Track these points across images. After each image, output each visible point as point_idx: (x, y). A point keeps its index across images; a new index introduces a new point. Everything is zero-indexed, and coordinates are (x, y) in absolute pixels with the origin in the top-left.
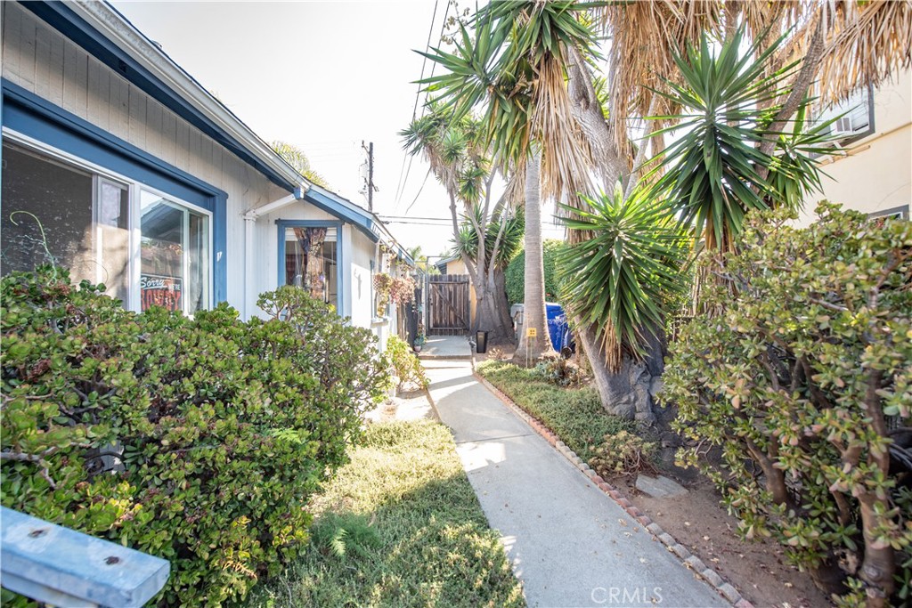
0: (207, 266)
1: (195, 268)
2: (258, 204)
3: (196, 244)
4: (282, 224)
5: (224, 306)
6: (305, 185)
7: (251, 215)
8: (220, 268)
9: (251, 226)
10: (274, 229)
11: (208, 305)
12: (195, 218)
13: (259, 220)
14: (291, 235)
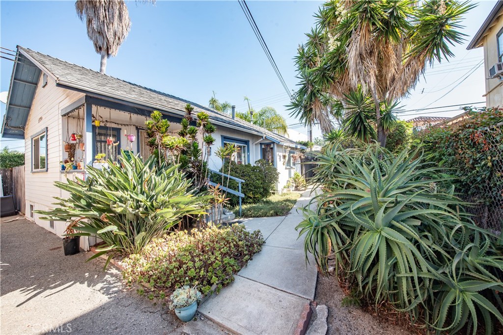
0: (246, 156)
1: (244, 157)
2: (255, 141)
3: (244, 152)
4: (261, 144)
5: (249, 164)
6: (264, 136)
7: (254, 144)
8: (248, 156)
9: (254, 146)
10: (260, 145)
11: (247, 164)
12: (244, 147)
13: (256, 144)
14: (263, 147)
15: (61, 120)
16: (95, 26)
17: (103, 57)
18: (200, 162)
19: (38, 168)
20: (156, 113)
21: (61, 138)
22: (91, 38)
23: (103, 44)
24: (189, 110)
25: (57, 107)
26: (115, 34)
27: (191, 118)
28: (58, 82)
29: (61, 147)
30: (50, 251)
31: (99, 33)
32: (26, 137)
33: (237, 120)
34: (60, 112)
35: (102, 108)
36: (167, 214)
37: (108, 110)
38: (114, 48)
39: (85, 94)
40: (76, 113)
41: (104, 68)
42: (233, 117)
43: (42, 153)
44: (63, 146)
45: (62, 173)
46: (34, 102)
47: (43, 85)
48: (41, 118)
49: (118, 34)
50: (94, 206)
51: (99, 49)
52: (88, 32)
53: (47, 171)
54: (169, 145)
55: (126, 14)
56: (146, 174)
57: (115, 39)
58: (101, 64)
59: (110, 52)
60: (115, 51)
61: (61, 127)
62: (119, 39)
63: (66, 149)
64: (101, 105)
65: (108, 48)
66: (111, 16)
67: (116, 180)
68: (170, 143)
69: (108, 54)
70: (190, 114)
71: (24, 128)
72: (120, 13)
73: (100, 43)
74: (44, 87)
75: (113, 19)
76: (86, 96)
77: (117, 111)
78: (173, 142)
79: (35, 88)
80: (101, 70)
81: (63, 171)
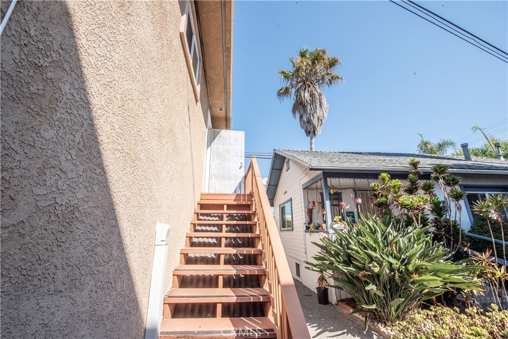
15: (302, 192)
16: (305, 120)
17: (311, 139)
18: (447, 221)
19: (285, 227)
20: (384, 175)
21: (303, 205)
22: (303, 128)
23: (311, 129)
24: (415, 165)
25: (298, 183)
26: (318, 119)
27: (419, 173)
28: (310, 167)
29: (304, 212)
30: (305, 297)
31: (308, 122)
32: (275, 205)
33: (475, 160)
34: (301, 186)
35: (334, 179)
36: (431, 282)
37: (337, 179)
38: (318, 129)
39: (322, 171)
40: (314, 186)
41: (313, 146)
42: (468, 158)
43: (288, 217)
44: (305, 212)
45: (306, 232)
46: (280, 182)
47: (286, 169)
48: (286, 192)
49: (320, 118)
50: (353, 263)
51: (308, 133)
52: (301, 124)
53: (293, 230)
54: (409, 205)
55: (324, 101)
56: (390, 236)
57: (319, 122)
58: (311, 143)
59: (316, 133)
60: (319, 131)
61: (302, 197)
62: (321, 120)
63: (308, 213)
64: (333, 177)
65: (314, 130)
66: (314, 108)
67: (365, 241)
68: (410, 203)
69: (315, 134)
70: (416, 168)
71: (273, 200)
72: (320, 103)
73: (309, 129)
74: (287, 171)
75: (316, 109)
76: (323, 172)
77: (344, 179)
78: (412, 202)
79: (281, 173)
80: (311, 148)
81: (307, 230)
